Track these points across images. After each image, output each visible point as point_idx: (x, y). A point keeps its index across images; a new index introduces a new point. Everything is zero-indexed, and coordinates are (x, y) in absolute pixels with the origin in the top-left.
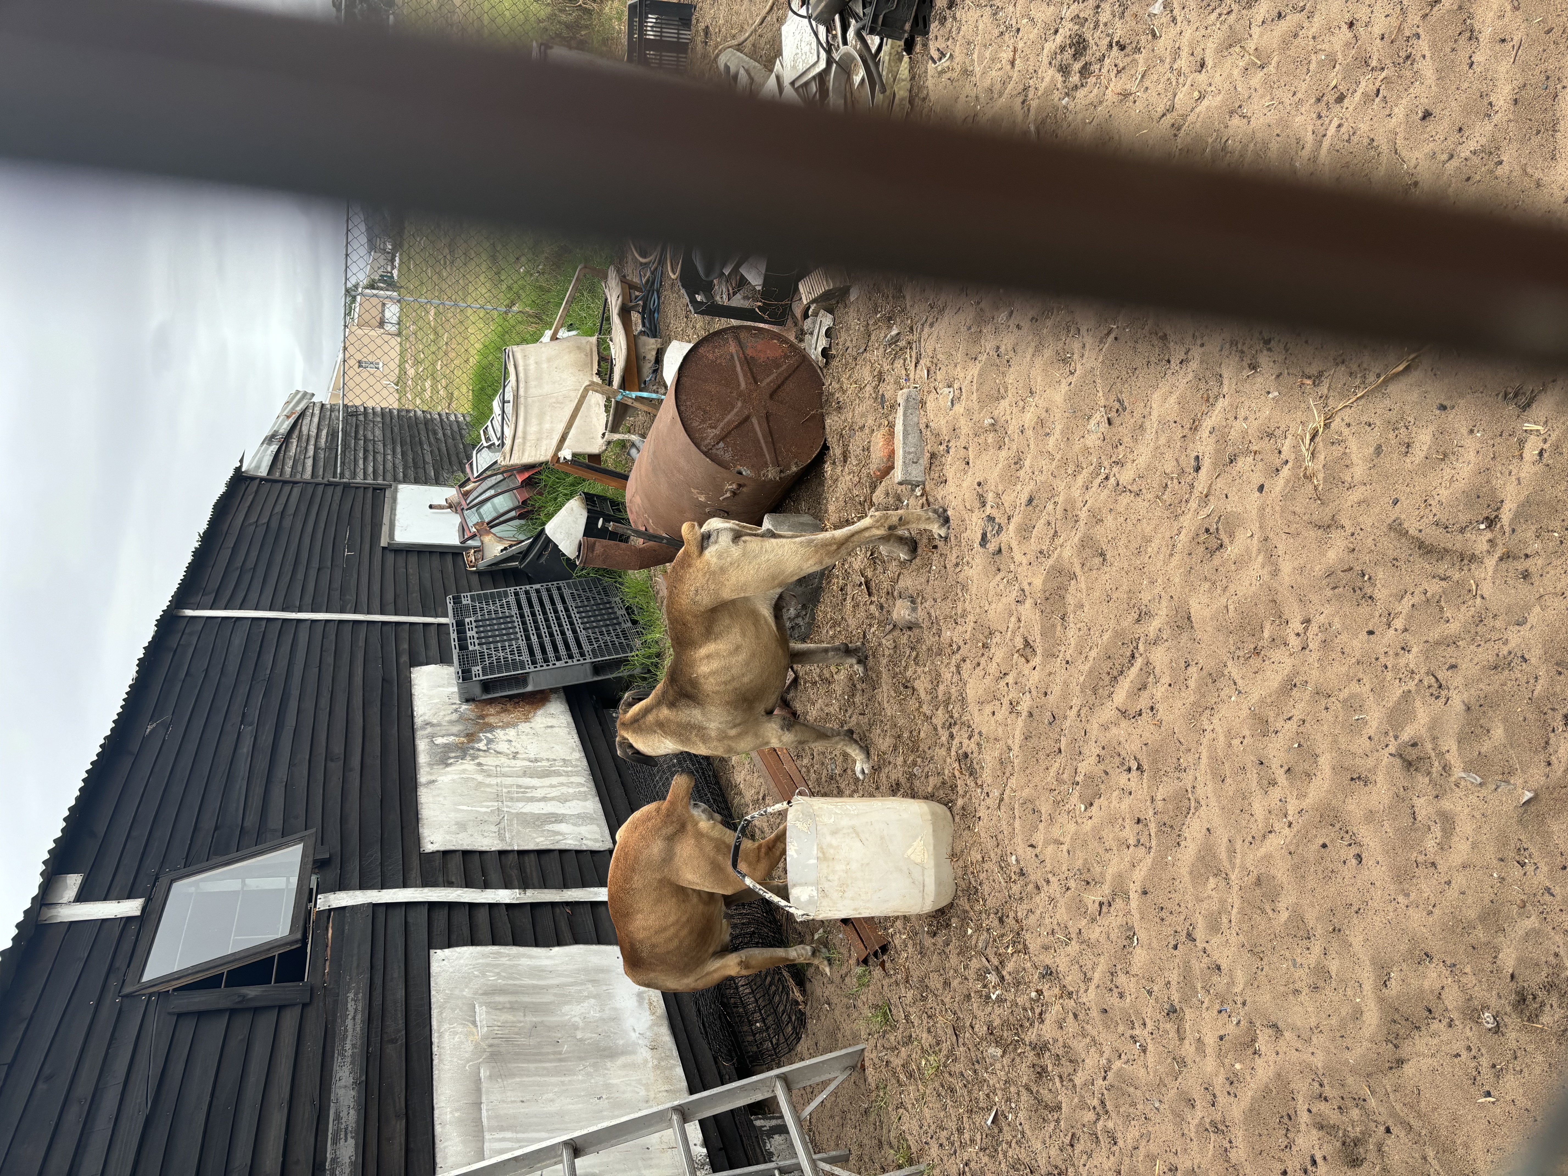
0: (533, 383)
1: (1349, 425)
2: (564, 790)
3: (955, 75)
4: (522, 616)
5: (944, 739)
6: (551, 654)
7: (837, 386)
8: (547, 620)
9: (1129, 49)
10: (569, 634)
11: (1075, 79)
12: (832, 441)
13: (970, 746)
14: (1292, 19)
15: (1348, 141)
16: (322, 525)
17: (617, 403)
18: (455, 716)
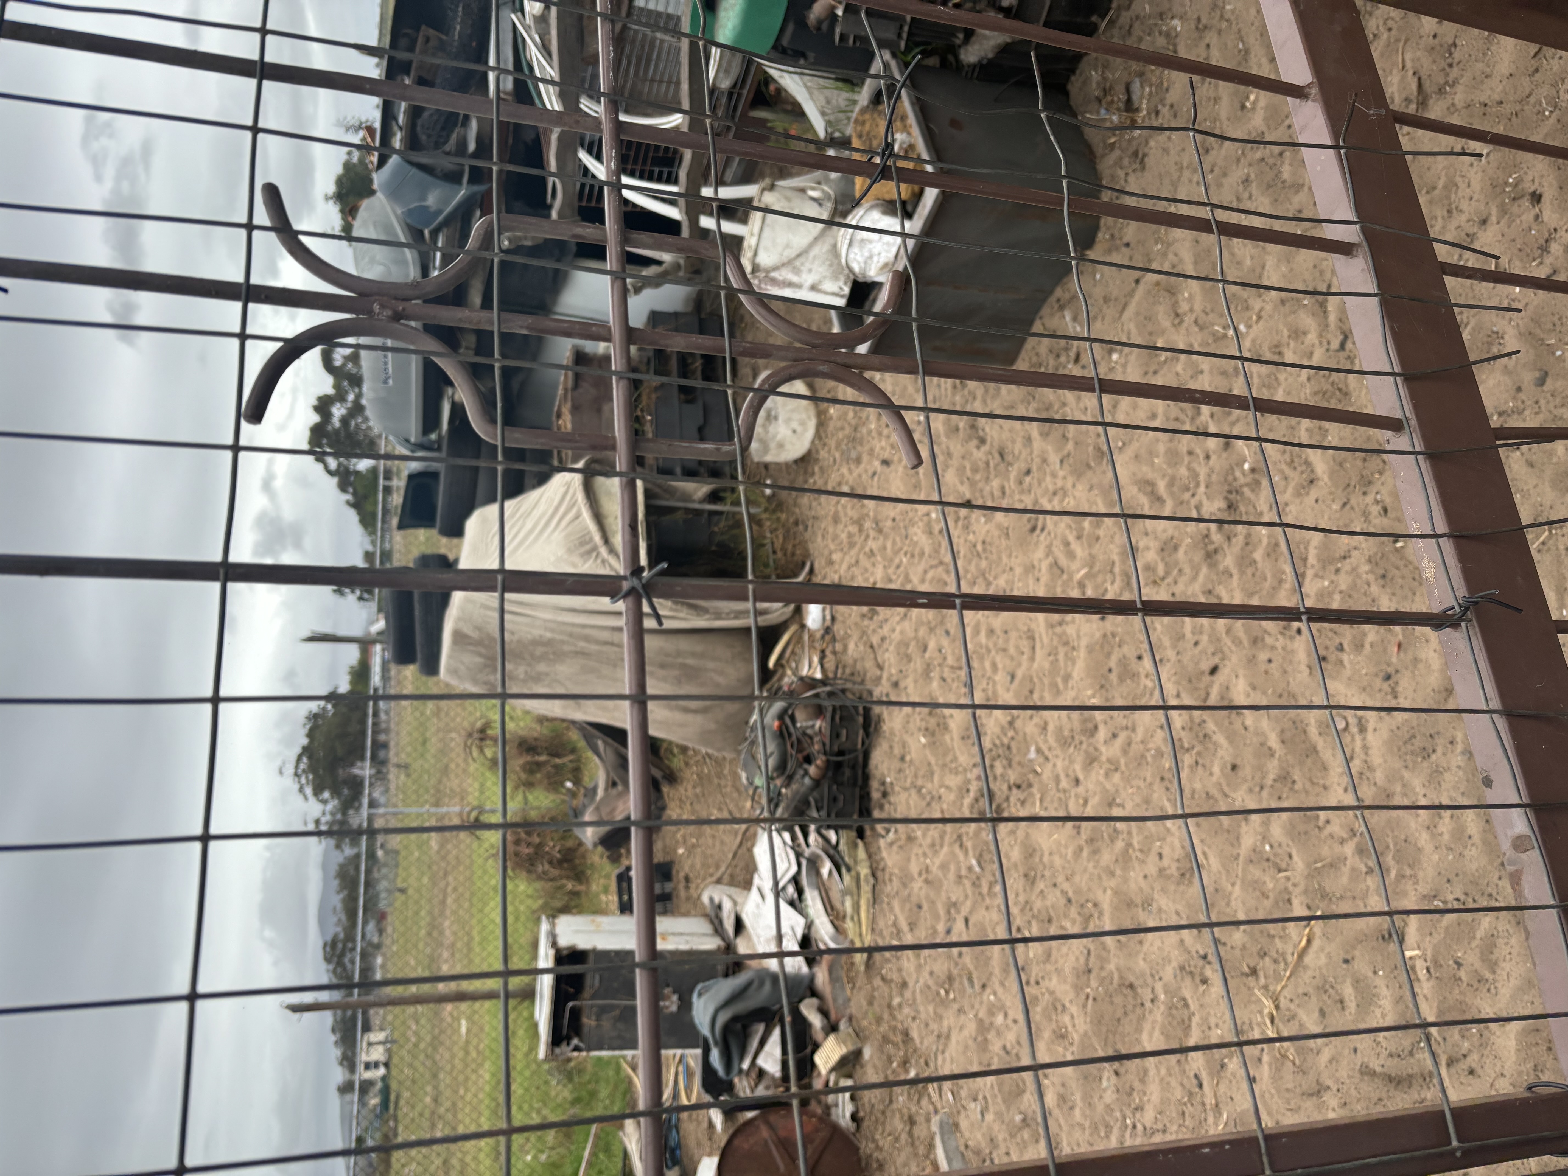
1: (1292, 1000)
3: (902, 844)
7: (873, 1146)
9: (1023, 787)
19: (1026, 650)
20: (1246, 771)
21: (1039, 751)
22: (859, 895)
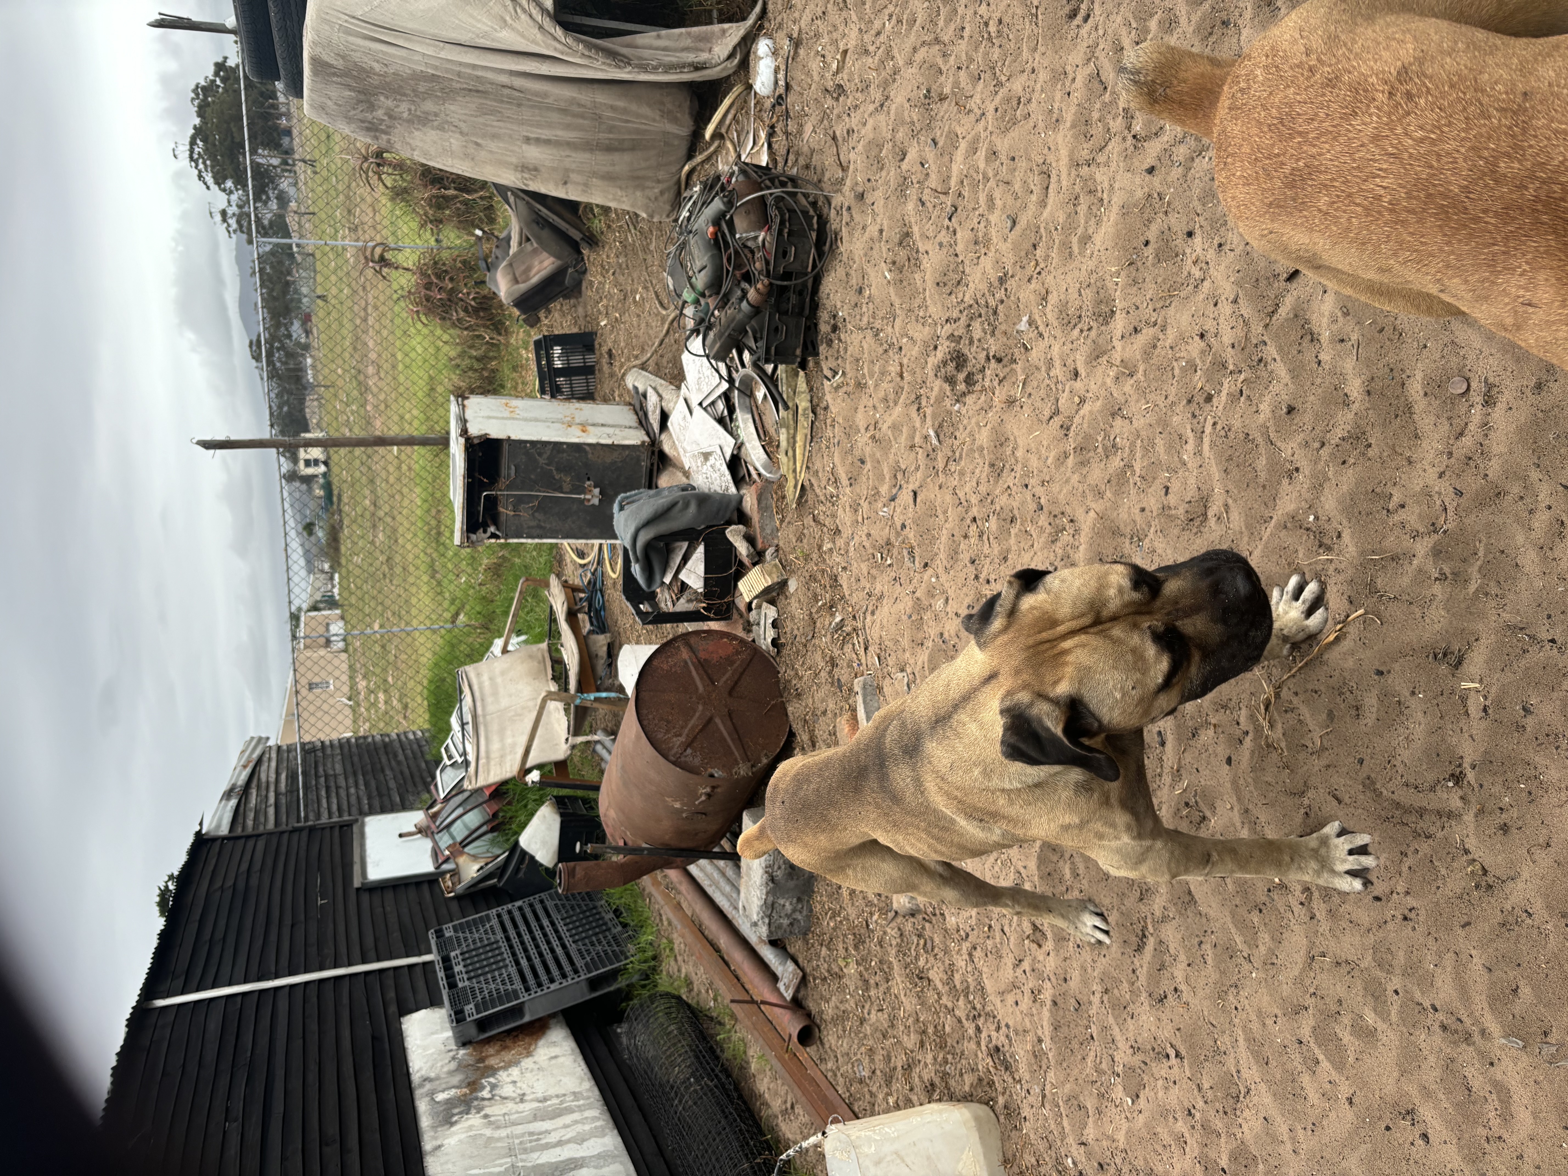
0: (489, 700)
1: (1296, 694)
2: (579, 1128)
3: (850, 389)
4: (508, 939)
5: (971, 1031)
6: (544, 977)
7: (792, 673)
8: (534, 939)
9: (1005, 361)
10: (559, 951)
11: (962, 387)
12: (797, 727)
13: (999, 1039)
14: (1148, 333)
15: (1226, 437)
16: (291, 876)
17: (576, 707)
18: (453, 1065)
19: (1037, 190)
20: (1306, 418)
21: (1031, 323)
22: (796, 429)
